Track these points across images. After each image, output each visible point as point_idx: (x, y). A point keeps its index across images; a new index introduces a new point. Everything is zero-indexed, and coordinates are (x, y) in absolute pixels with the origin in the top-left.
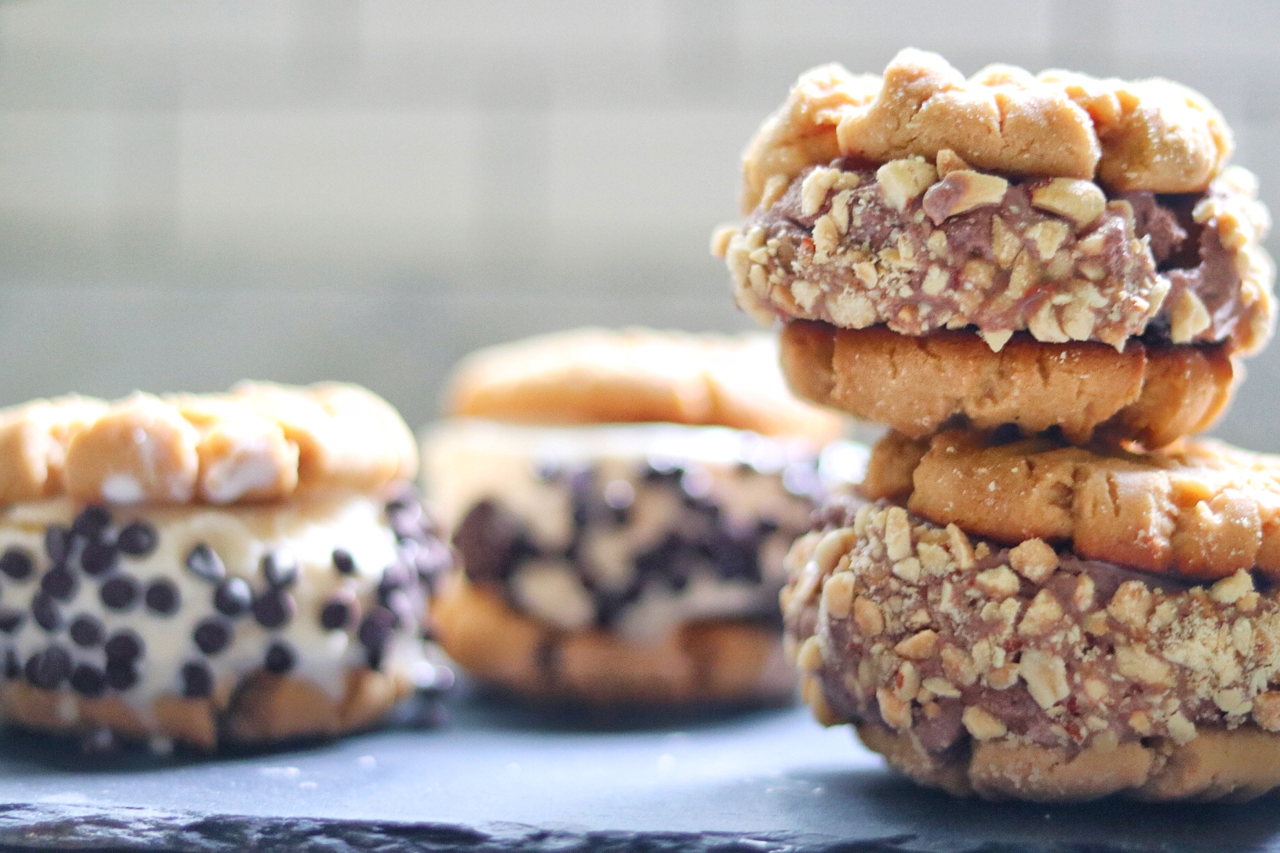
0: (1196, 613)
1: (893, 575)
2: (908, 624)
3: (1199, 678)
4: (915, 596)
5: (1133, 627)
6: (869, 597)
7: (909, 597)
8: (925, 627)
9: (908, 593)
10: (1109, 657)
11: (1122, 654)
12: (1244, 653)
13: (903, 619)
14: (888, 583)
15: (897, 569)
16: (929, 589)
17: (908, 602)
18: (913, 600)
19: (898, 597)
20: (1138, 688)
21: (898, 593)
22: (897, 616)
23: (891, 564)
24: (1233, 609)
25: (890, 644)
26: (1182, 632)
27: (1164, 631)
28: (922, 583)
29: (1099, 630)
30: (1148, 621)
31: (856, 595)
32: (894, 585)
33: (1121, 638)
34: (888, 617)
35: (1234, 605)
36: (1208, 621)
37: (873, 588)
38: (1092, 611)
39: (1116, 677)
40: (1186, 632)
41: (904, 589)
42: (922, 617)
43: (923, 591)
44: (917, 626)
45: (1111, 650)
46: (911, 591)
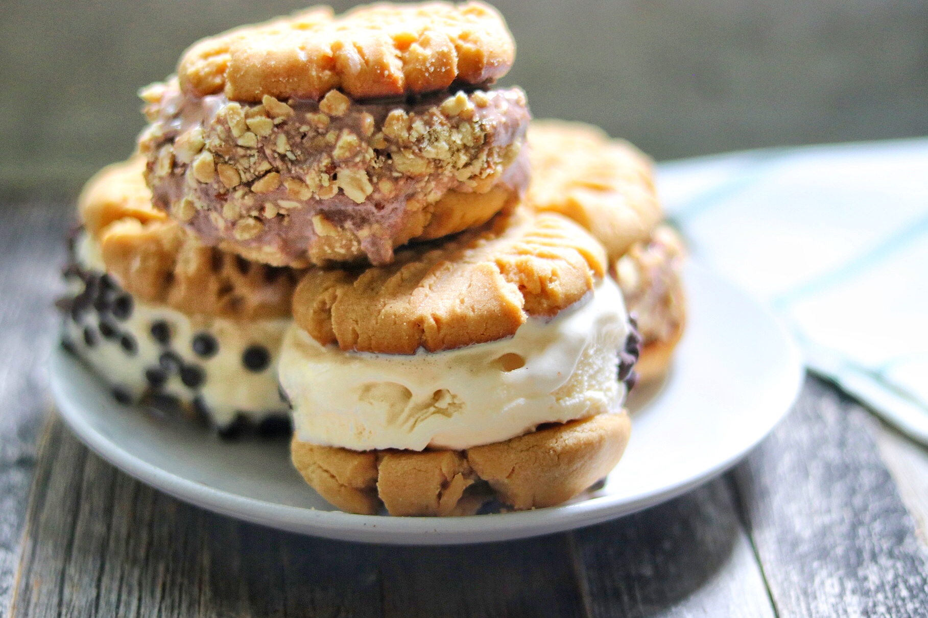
0: (437, 124)
1: (237, 146)
2: (257, 173)
3: (444, 164)
4: (256, 154)
5: (400, 140)
6: (226, 163)
7: (253, 156)
8: (268, 172)
9: (252, 154)
10: (390, 162)
11: (397, 159)
12: (468, 144)
13: (252, 171)
14: (236, 151)
15: (240, 142)
16: (265, 148)
17: (252, 160)
18: (256, 157)
19: (245, 158)
20: (410, 178)
21: (244, 156)
22: (247, 170)
23: (234, 140)
24: (458, 117)
25: (246, 189)
26: (431, 138)
27: (420, 140)
28: (260, 145)
29: (381, 146)
30: (409, 134)
31: (216, 164)
32: (241, 152)
33: (394, 148)
34: (241, 172)
35: (458, 115)
36: (445, 127)
37: (227, 158)
38: (374, 134)
39: (395, 174)
40: (433, 137)
41: (249, 152)
42: (265, 166)
43: (261, 150)
44: (262, 173)
45: (389, 156)
46: (254, 152)
